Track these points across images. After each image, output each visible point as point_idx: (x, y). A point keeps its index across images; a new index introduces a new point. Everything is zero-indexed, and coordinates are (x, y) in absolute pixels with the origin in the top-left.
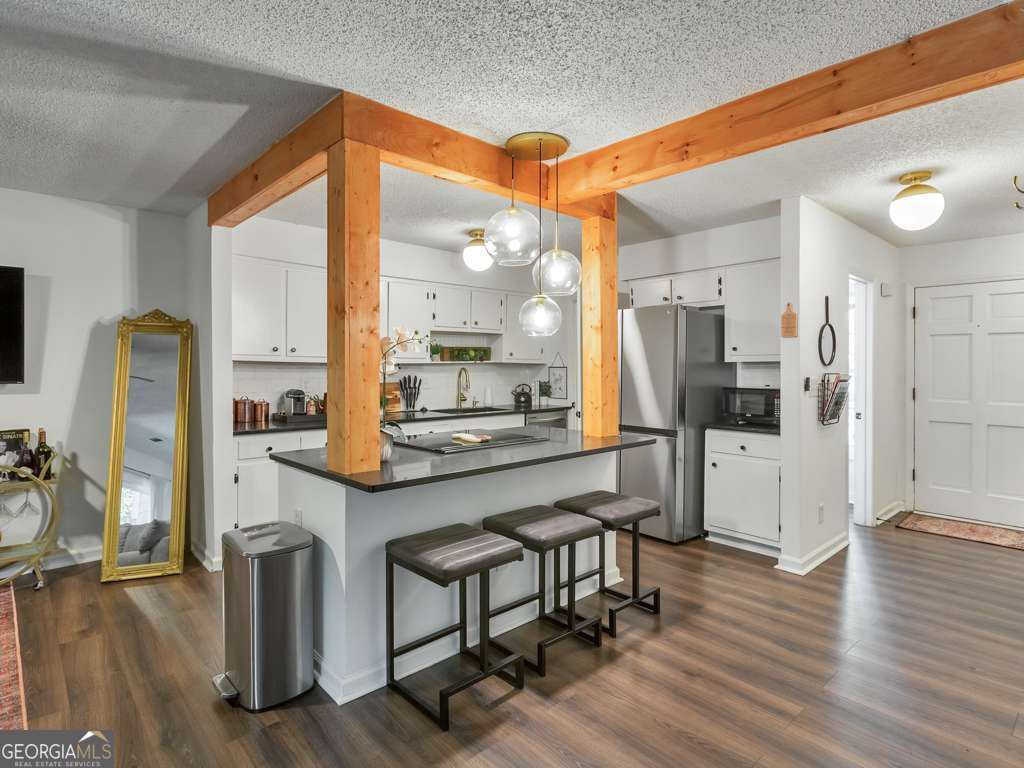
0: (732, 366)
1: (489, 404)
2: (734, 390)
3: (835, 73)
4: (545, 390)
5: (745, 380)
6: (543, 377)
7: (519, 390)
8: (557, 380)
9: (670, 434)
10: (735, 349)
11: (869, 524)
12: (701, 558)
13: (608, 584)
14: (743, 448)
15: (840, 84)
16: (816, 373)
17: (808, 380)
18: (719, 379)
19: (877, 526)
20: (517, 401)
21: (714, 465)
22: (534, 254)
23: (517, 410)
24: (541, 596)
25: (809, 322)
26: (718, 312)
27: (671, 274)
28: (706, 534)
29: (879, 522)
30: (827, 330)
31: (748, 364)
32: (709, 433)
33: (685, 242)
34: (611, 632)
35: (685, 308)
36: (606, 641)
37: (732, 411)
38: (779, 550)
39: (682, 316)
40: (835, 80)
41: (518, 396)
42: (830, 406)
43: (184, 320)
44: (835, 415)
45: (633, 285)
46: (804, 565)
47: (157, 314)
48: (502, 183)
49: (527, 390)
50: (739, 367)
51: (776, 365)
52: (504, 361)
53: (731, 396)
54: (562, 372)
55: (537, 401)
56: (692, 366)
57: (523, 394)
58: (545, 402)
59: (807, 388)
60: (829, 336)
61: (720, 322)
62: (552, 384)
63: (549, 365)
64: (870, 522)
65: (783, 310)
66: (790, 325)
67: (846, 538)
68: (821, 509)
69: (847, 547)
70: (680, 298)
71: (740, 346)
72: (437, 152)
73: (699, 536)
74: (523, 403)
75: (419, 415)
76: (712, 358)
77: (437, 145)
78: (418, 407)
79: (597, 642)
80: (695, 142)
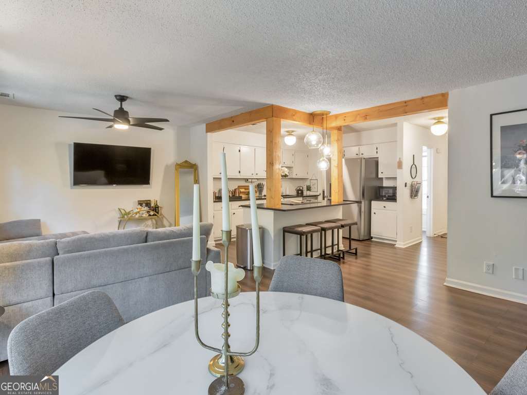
0: (382, 179)
1: (288, 194)
2: (382, 187)
3: (405, 102)
4: (309, 189)
5: (386, 184)
6: (308, 183)
7: (298, 188)
8: (313, 185)
9: (359, 202)
10: (382, 173)
11: (431, 236)
12: (370, 244)
13: (340, 249)
14: (385, 207)
15: (406, 106)
16: (409, 181)
17: (406, 184)
18: (377, 184)
19: (434, 237)
20: (298, 193)
21: (375, 213)
22: (320, 145)
23: (298, 196)
24: (321, 249)
25: (407, 164)
26: (376, 159)
27: (359, 145)
28: (372, 238)
29: (436, 236)
30: (414, 166)
31: (387, 178)
32: (373, 202)
33: (364, 134)
34: (343, 258)
35: (364, 158)
36: (342, 260)
37: (381, 194)
38: (396, 241)
39: (363, 161)
40: (405, 104)
41: (298, 191)
42: (415, 192)
43: (194, 163)
44: (416, 195)
45: (345, 149)
46: (404, 245)
47: (186, 162)
48: (310, 124)
49: (301, 188)
50: (384, 180)
51: (395, 178)
52: (294, 177)
53: (381, 189)
54: (316, 181)
55: (306, 193)
56: (367, 179)
57: (300, 190)
58: (309, 193)
59: (406, 186)
60: (414, 168)
61: (377, 163)
62: (311, 186)
63: (310, 178)
64: (432, 235)
65: (398, 160)
66: (400, 165)
67: (421, 239)
68: (411, 227)
69: (421, 242)
70: (362, 154)
71: (383, 172)
72: (294, 117)
73: (369, 239)
74: (300, 193)
75: (263, 197)
76: (374, 175)
77: (294, 115)
78: (263, 195)
79: (339, 260)
80: (368, 116)
